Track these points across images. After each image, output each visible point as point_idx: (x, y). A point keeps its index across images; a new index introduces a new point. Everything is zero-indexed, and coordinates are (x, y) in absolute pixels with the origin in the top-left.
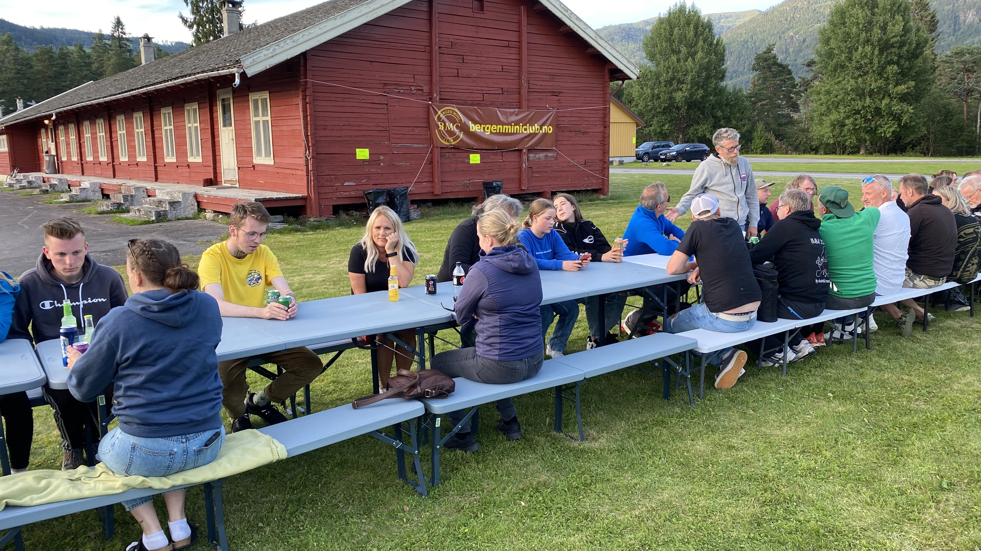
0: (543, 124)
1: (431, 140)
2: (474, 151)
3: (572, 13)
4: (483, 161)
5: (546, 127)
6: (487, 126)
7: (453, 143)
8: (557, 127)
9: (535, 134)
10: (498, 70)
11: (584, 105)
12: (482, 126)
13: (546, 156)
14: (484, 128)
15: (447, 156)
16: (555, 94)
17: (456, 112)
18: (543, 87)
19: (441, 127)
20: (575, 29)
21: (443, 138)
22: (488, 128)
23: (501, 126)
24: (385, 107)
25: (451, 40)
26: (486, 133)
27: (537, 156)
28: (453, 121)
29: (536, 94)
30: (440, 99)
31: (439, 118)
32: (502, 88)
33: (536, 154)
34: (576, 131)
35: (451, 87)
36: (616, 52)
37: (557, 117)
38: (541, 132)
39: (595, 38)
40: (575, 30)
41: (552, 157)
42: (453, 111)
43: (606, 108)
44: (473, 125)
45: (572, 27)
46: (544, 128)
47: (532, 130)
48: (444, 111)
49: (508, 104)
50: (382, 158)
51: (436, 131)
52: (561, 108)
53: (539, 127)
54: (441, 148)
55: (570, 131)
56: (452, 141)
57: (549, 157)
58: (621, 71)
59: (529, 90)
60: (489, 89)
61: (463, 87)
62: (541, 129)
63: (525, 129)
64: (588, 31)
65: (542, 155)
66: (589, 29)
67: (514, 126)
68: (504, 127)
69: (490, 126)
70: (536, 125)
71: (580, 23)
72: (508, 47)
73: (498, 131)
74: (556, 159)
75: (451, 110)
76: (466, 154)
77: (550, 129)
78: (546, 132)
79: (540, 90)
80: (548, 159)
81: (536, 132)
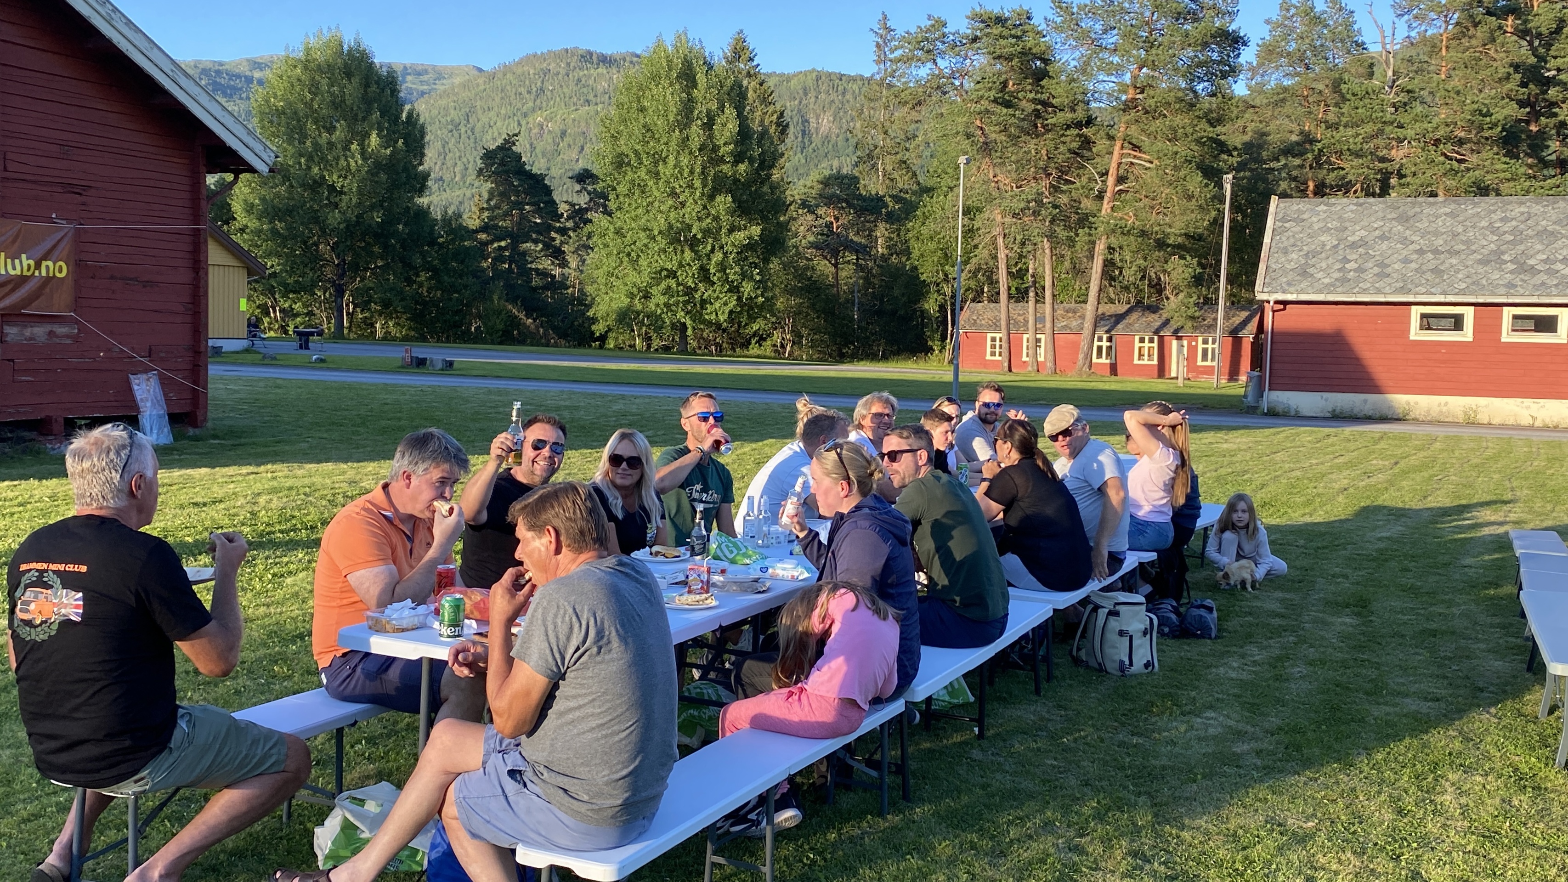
3: (115, 10)
8: (79, 265)
9: (22, 280)
11: (144, 219)
16: (71, 188)
18: (42, 171)
20: (123, 45)
27: (28, 332)
29: (24, 184)
33: (24, 326)
36: (220, 108)
38: (37, 273)
39: (171, 74)
40: (124, 50)
41: (67, 336)
43: (198, 229)
45: (115, 41)
46: (44, 264)
47: (14, 268)
52: (88, 221)
53: (32, 262)
55: (112, 277)
57: (57, 337)
58: (233, 153)
59: (7, 175)
62: (38, 266)
64: (154, 55)
65: (39, 331)
66: (155, 50)
70: (24, 256)
71: (135, 35)
74: (76, 339)
77: (60, 271)
78: (51, 275)
79: (32, 178)
80: (58, 341)
81: (25, 273)
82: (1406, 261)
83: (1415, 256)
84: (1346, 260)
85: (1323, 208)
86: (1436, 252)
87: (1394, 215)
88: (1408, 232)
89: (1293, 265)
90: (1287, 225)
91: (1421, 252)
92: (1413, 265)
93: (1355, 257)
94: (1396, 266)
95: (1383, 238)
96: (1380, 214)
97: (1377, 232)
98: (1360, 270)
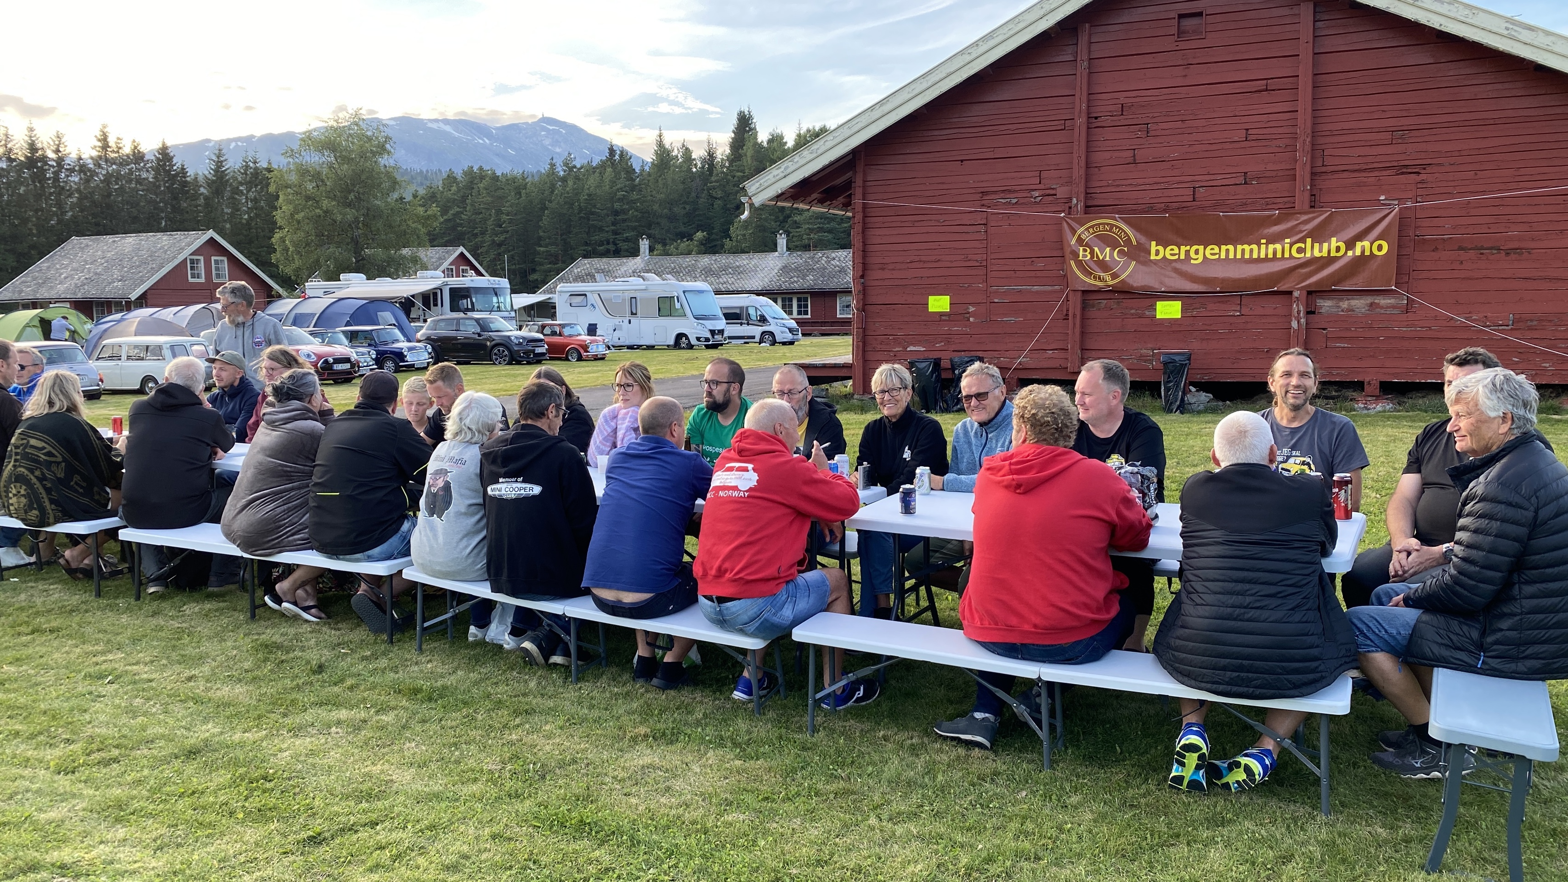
0: (1360, 237)
1: (1064, 278)
2: (1170, 295)
4: (1189, 314)
5: (1366, 244)
6: (1195, 247)
7: (1111, 283)
8: (1409, 242)
9: (1330, 260)
10: (1236, 139)
12: (1183, 249)
13: (1371, 304)
14: (1187, 252)
15: (1103, 305)
16: (1403, 170)
17: (1117, 227)
18: (1370, 159)
19: (1083, 254)
21: (1089, 274)
22: (1197, 252)
23: (1231, 247)
24: (982, 229)
25: (1122, 100)
26: (1192, 262)
27: (1345, 305)
28: (1114, 245)
29: (1345, 175)
30: (1087, 207)
31: (1080, 241)
32: (1246, 173)
33: (1341, 300)
34: (1482, 248)
35: (1117, 183)
37: (1408, 218)
38: (1349, 253)
39: (1505, 33)
41: (1394, 307)
42: (1112, 226)
44: (1160, 248)
46: (1359, 245)
47: (1321, 251)
48: (1092, 227)
49: (1263, 201)
50: (971, 309)
51: (1072, 263)
53: (1342, 244)
54: (1084, 292)
56: (1108, 278)
57: (1382, 308)
60: (1212, 177)
61: (1147, 181)
62: (1351, 247)
65: (1359, 304)
67: (1267, 244)
68: (1239, 247)
69: (1201, 248)
70: (1334, 240)
72: (1266, 90)
73: (1223, 256)
74: (1404, 311)
75: (1108, 224)
76: (1148, 302)
77: (1380, 248)
78: (1367, 253)
79: (1356, 167)
80: (1382, 311)
81: (1333, 254)
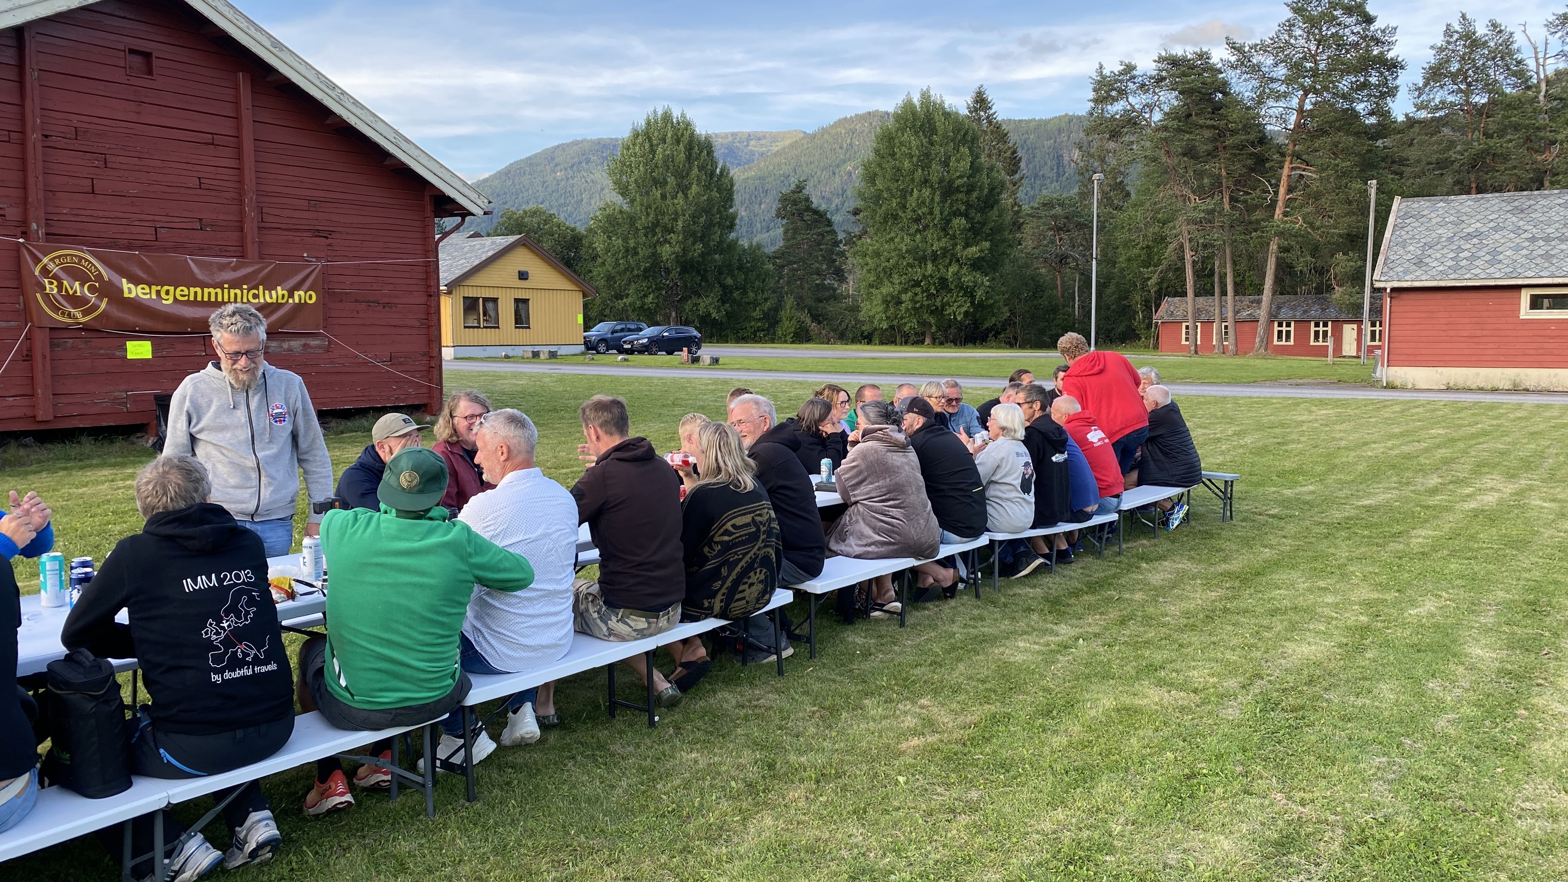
0: (297, 287)
1: (26, 313)
2: (139, 334)
3: (343, 93)
4: (159, 354)
5: (302, 293)
6: (166, 288)
7: (83, 320)
8: (327, 294)
9: (277, 306)
10: (191, 185)
11: (383, 255)
12: (154, 288)
13: (305, 345)
14: (158, 292)
15: (69, 345)
16: (317, 233)
17: (86, 260)
18: (295, 221)
19: (51, 288)
20: (352, 121)
21: (56, 309)
22: (167, 292)
23: (198, 290)
25: (75, 123)
26: (164, 302)
27: (286, 345)
28: (83, 278)
29: (278, 232)
30: (47, 234)
31: (45, 271)
32: (201, 219)
33: (284, 341)
34: (368, 302)
35: (75, 212)
36: (438, 166)
37: (325, 274)
38: (291, 301)
39: (394, 140)
40: (353, 124)
41: (319, 347)
42: (81, 258)
43: (429, 262)
44: (132, 286)
45: (345, 118)
46: (296, 294)
47: (271, 297)
48: (59, 257)
49: (217, 249)
51: (38, 295)
52: (335, 259)
53: (285, 292)
54: (51, 329)
55: (356, 301)
56: (79, 315)
57: (311, 348)
58: (452, 201)
59: (263, 225)
60: (170, 219)
61: (106, 214)
62: (291, 295)
63: (256, 296)
64: (379, 126)
65: (296, 345)
66: (380, 123)
67: (229, 289)
68: (206, 290)
69: (172, 289)
70: (279, 288)
71: (361, 111)
72: (213, 144)
73: (192, 298)
74: (328, 350)
75: (76, 256)
76: (117, 342)
77: (311, 297)
78: (303, 301)
79: (286, 226)
80: (312, 351)
81: (280, 301)
82: (1518, 248)
83: (1526, 244)
84: (1460, 249)
85: (1442, 204)
86: (1547, 239)
87: (1509, 208)
88: (1521, 223)
89: (1409, 256)
90: (1407, 221)
91: (1533, 239)
92: (1524, 252)
93: (1468, 246)
94: (1507, 253)
95: (1496, 229)
96: (1496, 208)
97: (1492, 223)
98: (1473, 258)
